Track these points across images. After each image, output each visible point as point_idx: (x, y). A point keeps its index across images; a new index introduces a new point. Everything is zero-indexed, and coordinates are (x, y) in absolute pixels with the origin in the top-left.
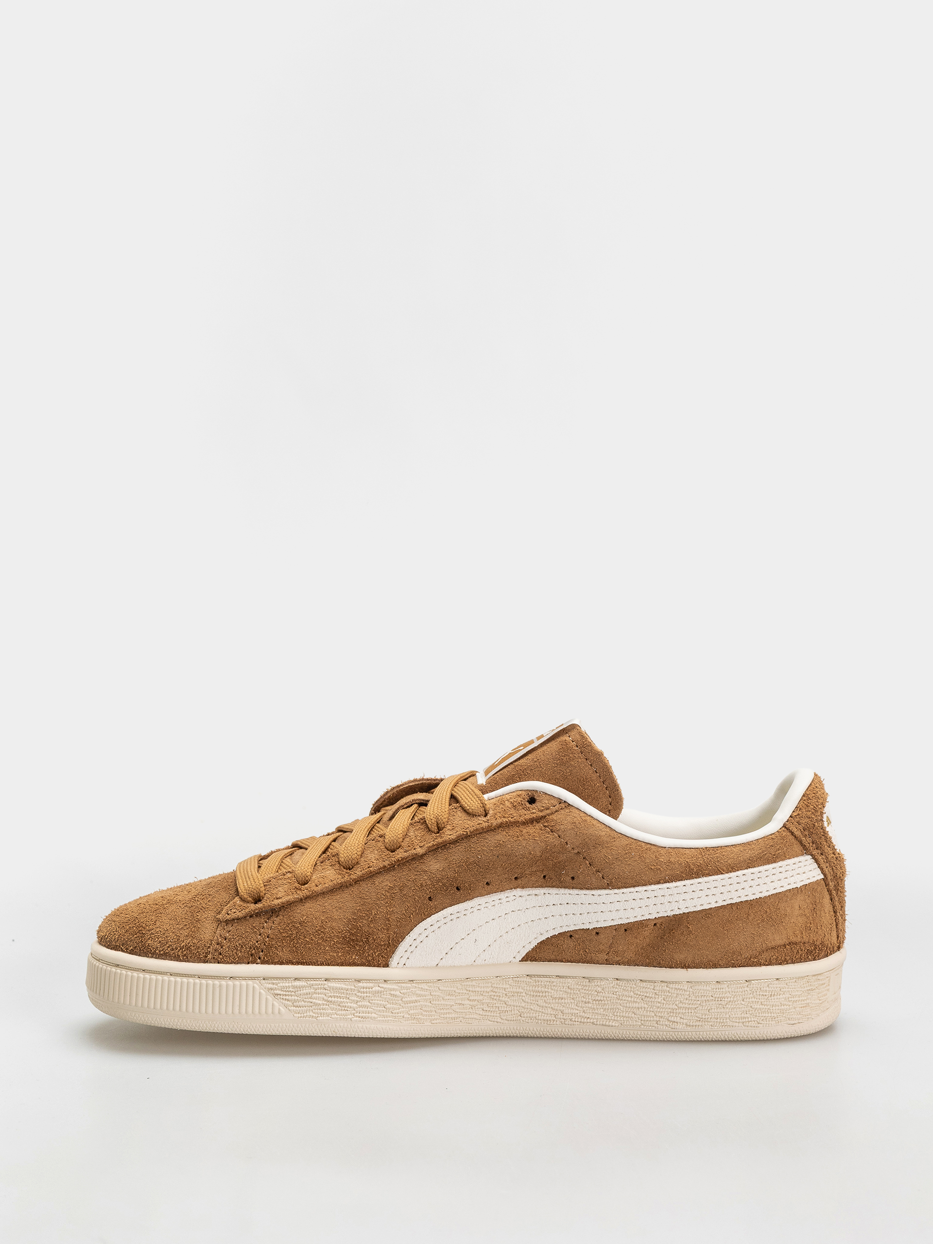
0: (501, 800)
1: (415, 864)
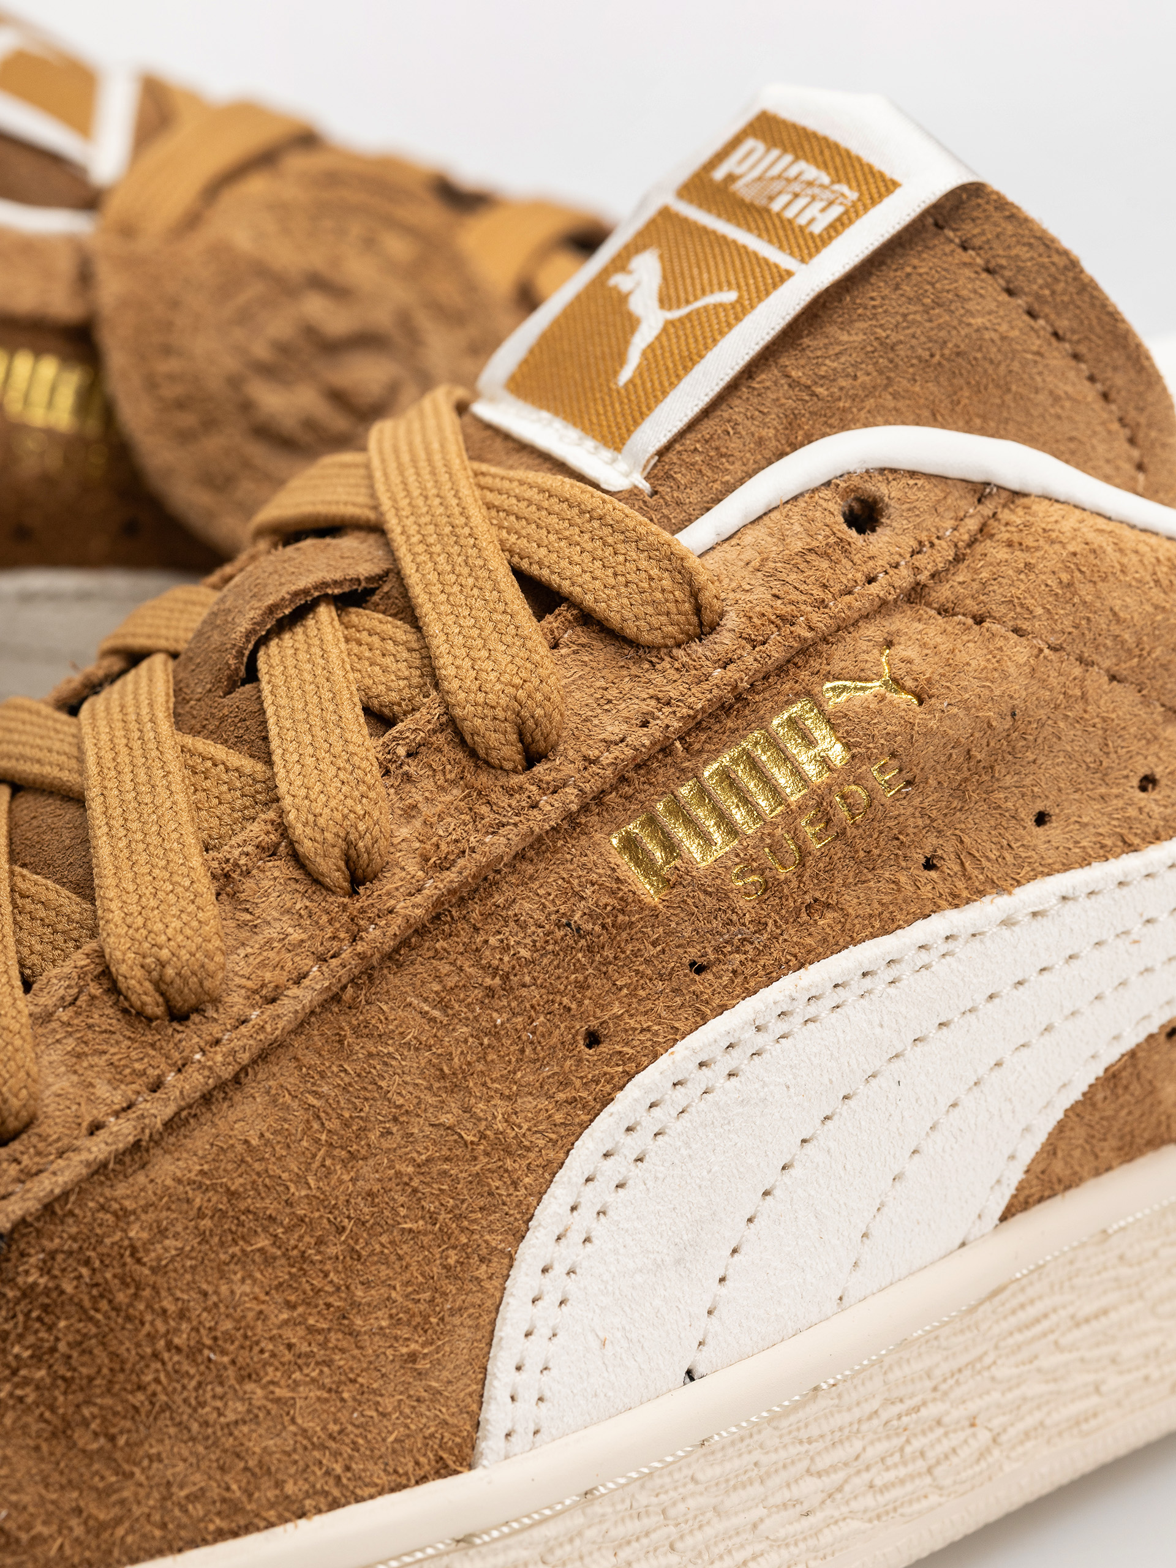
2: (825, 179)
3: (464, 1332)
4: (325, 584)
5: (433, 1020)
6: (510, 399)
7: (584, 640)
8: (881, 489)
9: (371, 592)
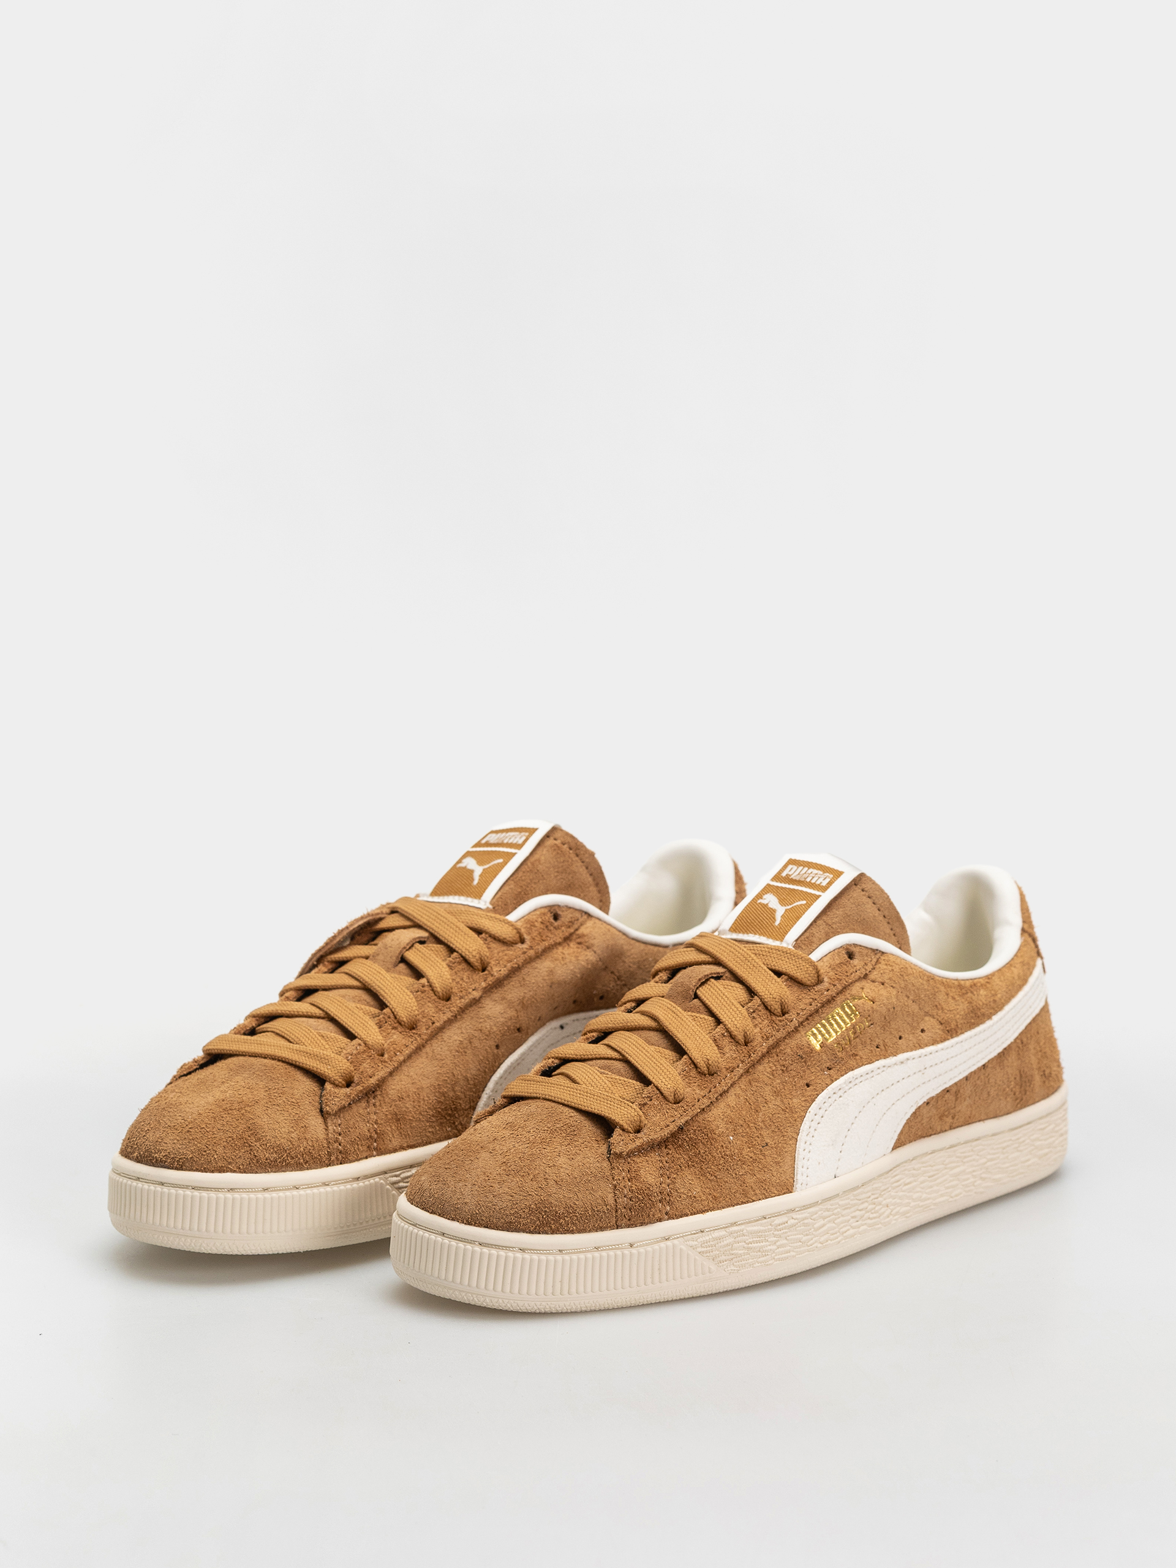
0: (528, 920)
1: (472, 1012)
2: (821, 873)
3: (788, 1159)
4: (712, 974)
5: (770, 1078)
6: (730, 933)
7: (790, 984)
8: (853, 949)
9: (722, 976)
